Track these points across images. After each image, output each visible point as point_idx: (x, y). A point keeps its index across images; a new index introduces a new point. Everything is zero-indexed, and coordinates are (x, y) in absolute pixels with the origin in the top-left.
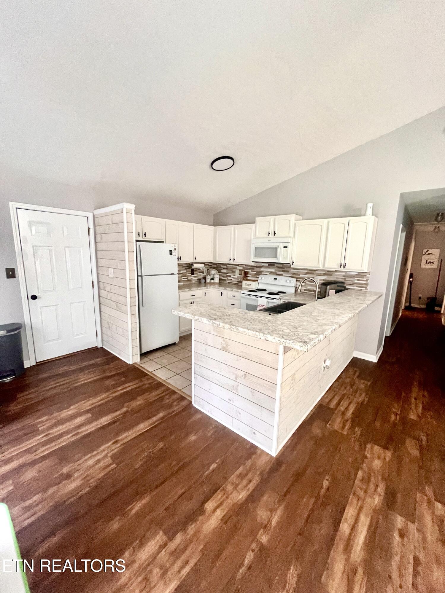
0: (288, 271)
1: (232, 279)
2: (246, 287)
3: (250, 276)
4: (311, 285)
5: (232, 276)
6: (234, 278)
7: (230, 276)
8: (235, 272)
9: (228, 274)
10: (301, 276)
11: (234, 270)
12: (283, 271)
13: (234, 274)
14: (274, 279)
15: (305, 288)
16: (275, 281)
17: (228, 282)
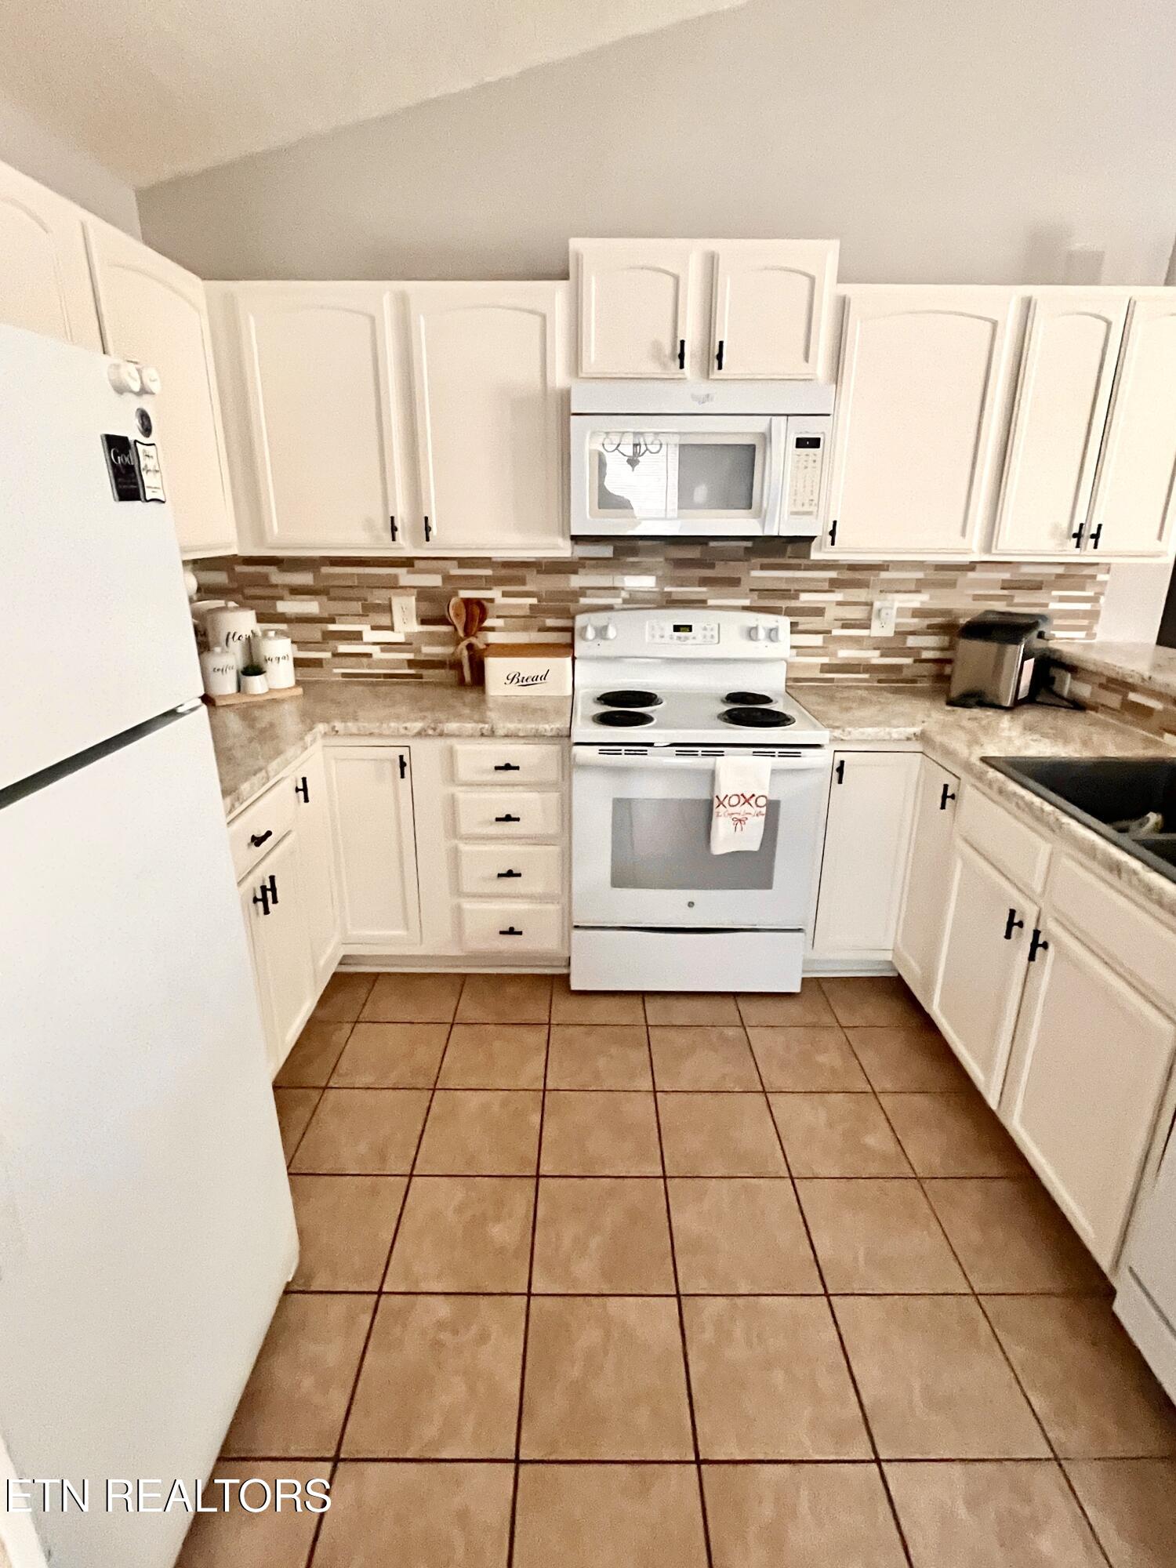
2: (515, 690)
3: (499, 623)
5: (369, 635)
6: (387, 646)
7: (357, 636)
9: (332, 627)
14: (677, 628)
17: (345, 675)
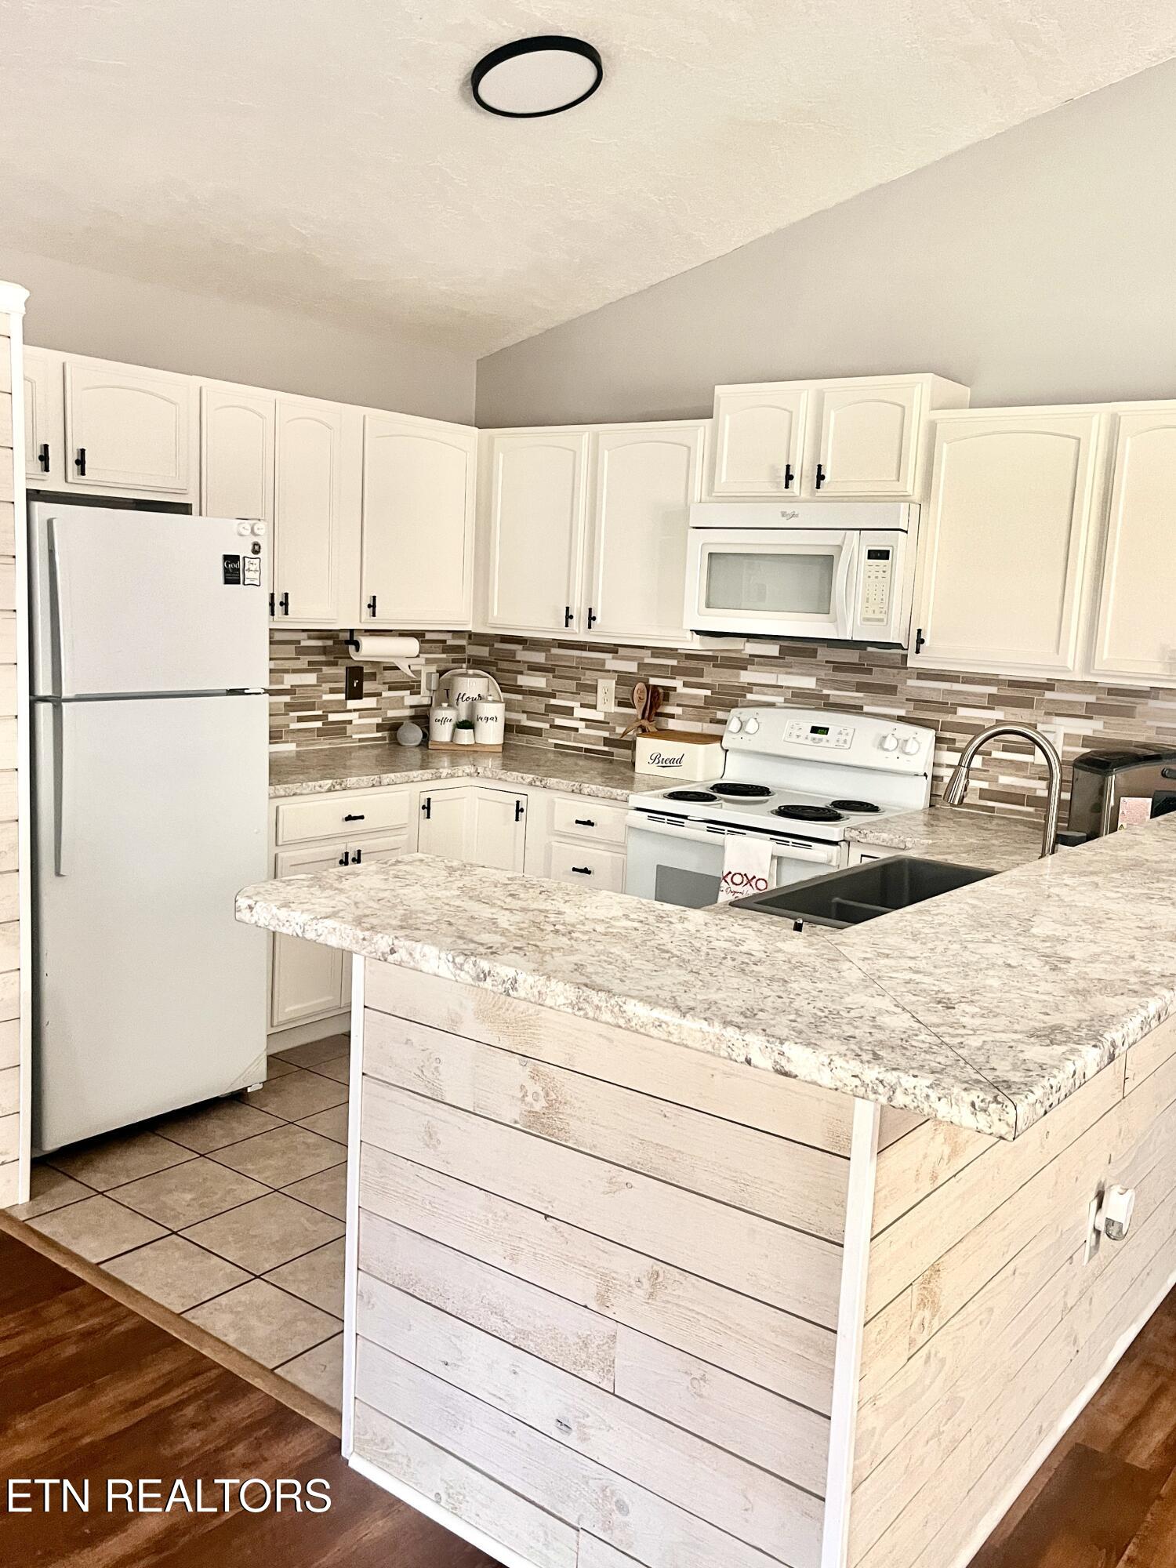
0: (891, 690)
1: (576, 730)
2: (655, 770)
3: (678, 711)
4: (1019, 767)
5: (579, 712)
6: (590, 723)
7: (568, 712)
8: (594, 689)
9: (553, 701)
10: (964, 714)
11: (588, 678)
12: (860, 687)
13: (589, 699)
14: (814, 730)
15: (985, 785)
16: (821, 740)
17: (556, 746)
